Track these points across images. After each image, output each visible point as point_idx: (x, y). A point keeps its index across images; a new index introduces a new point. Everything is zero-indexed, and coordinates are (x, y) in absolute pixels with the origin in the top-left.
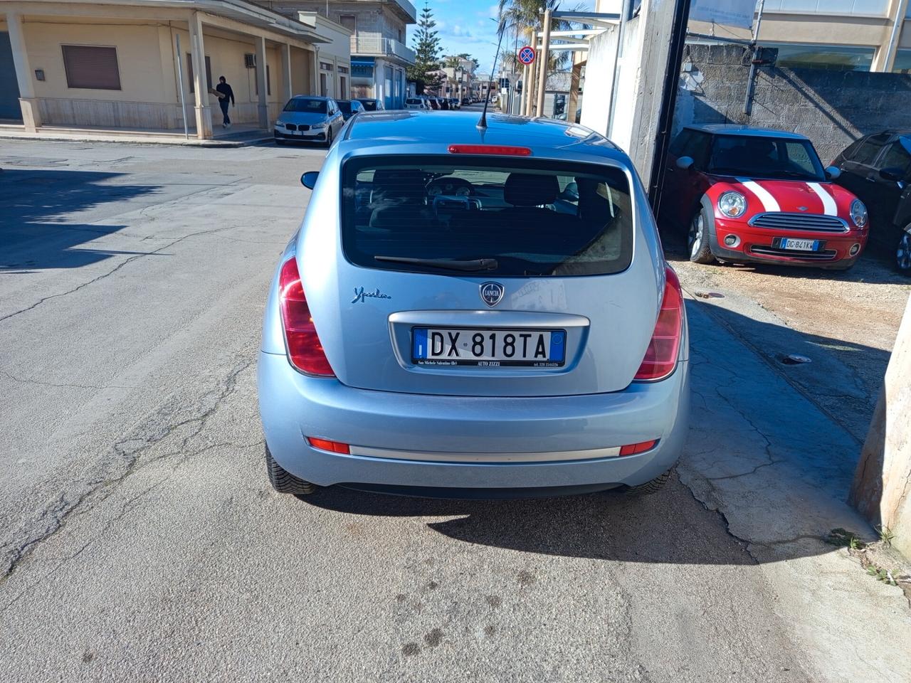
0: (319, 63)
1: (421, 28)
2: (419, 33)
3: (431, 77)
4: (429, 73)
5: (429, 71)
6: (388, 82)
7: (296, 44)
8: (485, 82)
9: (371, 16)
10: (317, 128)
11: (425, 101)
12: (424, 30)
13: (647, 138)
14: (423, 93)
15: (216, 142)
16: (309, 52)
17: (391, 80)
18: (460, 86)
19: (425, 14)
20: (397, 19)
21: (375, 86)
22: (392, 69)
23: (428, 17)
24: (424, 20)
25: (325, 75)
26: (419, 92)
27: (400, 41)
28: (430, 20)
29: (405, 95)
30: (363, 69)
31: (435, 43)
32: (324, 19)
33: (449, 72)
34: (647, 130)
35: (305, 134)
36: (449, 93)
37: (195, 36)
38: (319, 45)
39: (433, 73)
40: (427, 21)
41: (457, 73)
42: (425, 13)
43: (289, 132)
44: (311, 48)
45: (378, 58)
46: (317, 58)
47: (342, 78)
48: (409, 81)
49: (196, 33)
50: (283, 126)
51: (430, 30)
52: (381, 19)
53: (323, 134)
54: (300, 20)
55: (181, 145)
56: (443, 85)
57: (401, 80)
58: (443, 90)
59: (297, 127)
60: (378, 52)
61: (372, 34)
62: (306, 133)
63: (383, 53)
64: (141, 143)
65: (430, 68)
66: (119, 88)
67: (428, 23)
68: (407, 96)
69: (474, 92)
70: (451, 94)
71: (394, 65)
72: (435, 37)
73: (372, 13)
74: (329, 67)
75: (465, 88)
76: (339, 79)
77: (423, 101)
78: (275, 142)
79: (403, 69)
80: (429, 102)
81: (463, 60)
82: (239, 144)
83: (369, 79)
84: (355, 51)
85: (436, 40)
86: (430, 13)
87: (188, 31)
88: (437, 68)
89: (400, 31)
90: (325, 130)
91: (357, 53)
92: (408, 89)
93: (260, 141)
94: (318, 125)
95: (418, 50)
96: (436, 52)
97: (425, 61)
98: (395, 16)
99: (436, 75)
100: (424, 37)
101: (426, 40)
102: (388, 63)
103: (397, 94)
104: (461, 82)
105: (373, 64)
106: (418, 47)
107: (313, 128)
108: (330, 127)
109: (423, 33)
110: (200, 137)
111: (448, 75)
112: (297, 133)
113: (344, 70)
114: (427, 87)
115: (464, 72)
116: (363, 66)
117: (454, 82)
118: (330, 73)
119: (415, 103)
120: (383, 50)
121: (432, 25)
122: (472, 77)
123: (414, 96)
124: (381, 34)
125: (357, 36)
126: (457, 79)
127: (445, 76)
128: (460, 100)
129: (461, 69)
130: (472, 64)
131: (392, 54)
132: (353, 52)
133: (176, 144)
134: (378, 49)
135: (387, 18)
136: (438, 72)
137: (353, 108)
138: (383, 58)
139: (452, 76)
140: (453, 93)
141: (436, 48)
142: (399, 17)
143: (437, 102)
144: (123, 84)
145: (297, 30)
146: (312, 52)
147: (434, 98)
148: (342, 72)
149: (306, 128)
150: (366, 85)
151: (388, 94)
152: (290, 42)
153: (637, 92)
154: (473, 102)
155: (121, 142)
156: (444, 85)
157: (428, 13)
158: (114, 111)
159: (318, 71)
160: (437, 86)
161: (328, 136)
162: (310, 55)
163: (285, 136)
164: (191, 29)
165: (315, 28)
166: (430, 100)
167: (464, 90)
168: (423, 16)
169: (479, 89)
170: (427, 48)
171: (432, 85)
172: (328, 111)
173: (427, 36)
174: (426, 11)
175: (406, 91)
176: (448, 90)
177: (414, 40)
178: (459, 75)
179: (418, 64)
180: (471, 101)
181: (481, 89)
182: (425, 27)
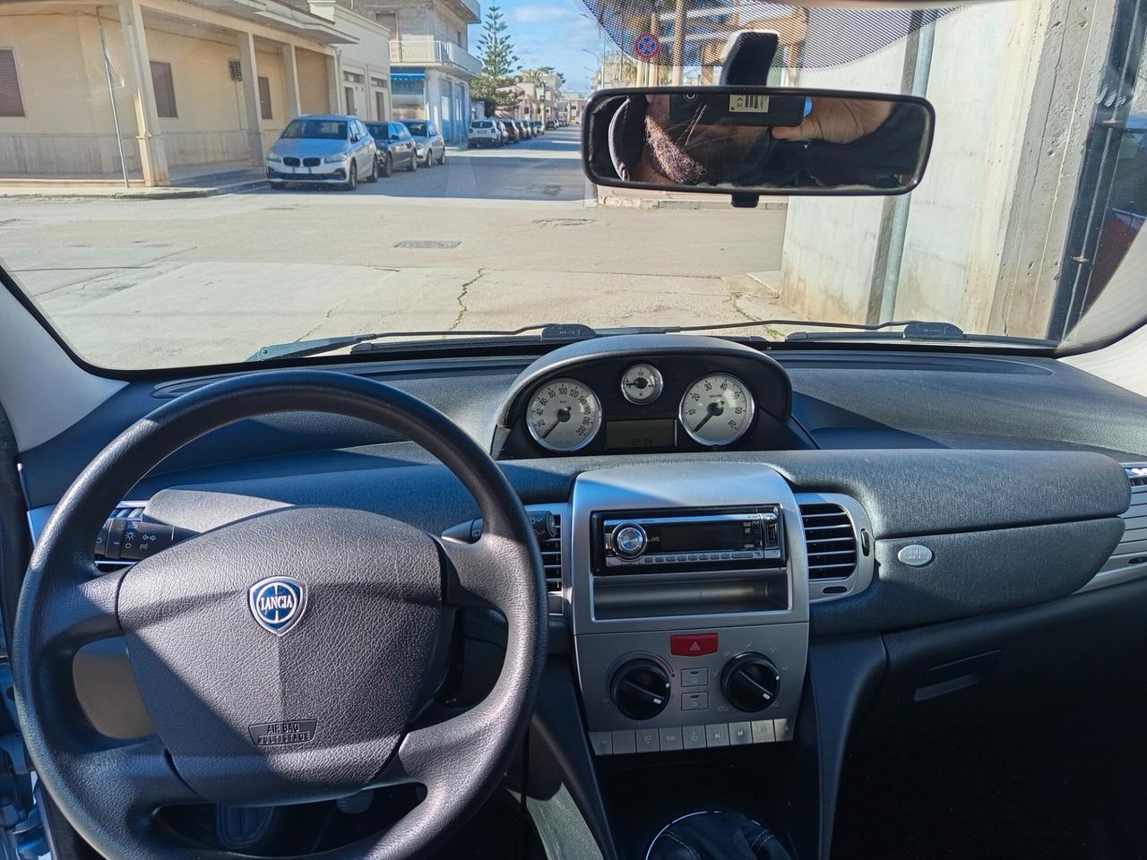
0: (342, 74)
1: (488, 31)
2: (486, 39)
3: (504, 95)
4: (502, 90)
5: (501, 87)
6: (446, 100)
7: (304, 44)
8: (574, 101)
9: (418, 13)
10: (333, 162)
11: (498, 124)
12: (492, 35)
13: (1065, 138)
14: (494, 115)
15: (172, 190)
16: (326, 57)
17: (450, 96)
18: (542, 106)
19: (493, 14)
20: (453, 16)
21: (427, 107)
22: (450, 83)
23: (496, 17)
24: (492, 22)
25: (352, 89)
26: (489, 113)
27: (460, 45)
28: (499, 21)
29: (470, 117)
30: (409, 84)
31: (508, 51)
32: (349, 11)
33: (528, 89)
34: (1066, 117)
35: (313, 172)
36: (529, 115)
37: (130, 27)
38: (340, 46)
39: (507, 89)
40: (495, 23)
41: (537, 90)
42: (492, 12)
43: (289, 170)
44: (328, 51)
45: (430, 68)
46: (339, 65)
47: (377, 93)
48: (475, 100)
49: (131, 23)
50: (280, 161)
51: (500, 35)
52: (433, 15)
53: (342, 171)
54: (312, 12)
55: (114, 197)
56: (520, 104)
57: (463, 98)
58: (521, 111)
59: (301, 161)
60: (430, 60)
61: (420, 37)
62: (315, 170)
63: (437, 62)
64: (49, 197)
65: (502, 84)
66: (20, 113)
67: (497, 26)
68: (473, 118)
69: (560, 113)
70: (531, 116)
71: (451, 77)
72: (507, 43)
73: (418, 7)
74: (358, 78)
75: (549, 108)
76: (373, 96)
77: (494, 124)
78: (270, 186)
79: (466, 83)
80: (502, 126)
81: (545, 75)
82: (210, 191)
83: (419, 96)
84: (398, 60)
85: (509, 47)
86: (499, 12)
87: (119, 22)
88: (512, 83)
89: (459, 33)
90: (346, 165)
91: (401, 62)
92: (473, 110)
93: (245, 185)
94: (334, 157)
95: (486, 62)
96: (509, 63)
97: (495, 75)
98: (450, 12)
99: (511, 92)
100: (493, 44)
101: (496, 47)
102: (444, 74)
103: (458, 116)
104: (543, 101)
105: (423, 77)
106: (487, 58)
107: (326, 162)
108: (354, 160)
109: (491, 39)
110: (149, 183)
111: (527, 93)
112: (302, 170)
113: (381, 83)
114: (499, 108)
115: (546, 89)
116: (409, 80)
117: (535, 101)
118: (360, 86)
119: (483, 127)
120: (437, 57)
121: (503, 27)
122: (557, 96)
123: (482, 118)
124: (432, 37)
125: (400, 39)
126: (539, 98)
127: (523, 93)
128: (543, 122)
129: (542, 85)
130: (557, 80)
131: (449, 62)
132: (396, 61)
133: (105, 197)
134: (429, 56)
135: (440, 14)
136: (513, 88)
137: (391, 133)
138: (437, 68)
139: (532, 94)
140: (534, 115)
141: (509, 58)
142: (456, 13)
143: (514, 125)
144: (27, 108)
145: (305, 23)
146: (332, 57)
147: (509, 120)
148: (378, 85)
149: (316, 162)
150: (414, 105)
151: (446, 117)
152: (295, 41)
153: (1045, 20)
154: (560, 126)
155: (17, 196)
156: (522, 105)
157: (496, 12)
158: (16, 149)
159: (341, 84)
160: (513, 107)
161: (351, 173)
162: (328, 61)
163: (283, 176)
164: (123, 19)
165: (333, 23)
166: (504, 123)
167: (548, 111)
168: (491, 17)
169: (566, 110)
170: (498, 59)
171: (506, 105)
172: (350, 135)
173: (496, 42)
174: (494, 10)
175: (471, 112)
176: (527, 111)
177: (480, 48)
178: (540, 92)
179: (487, 79)
180: (558, 124)
181: (569, 110)
182: (493, 30)
